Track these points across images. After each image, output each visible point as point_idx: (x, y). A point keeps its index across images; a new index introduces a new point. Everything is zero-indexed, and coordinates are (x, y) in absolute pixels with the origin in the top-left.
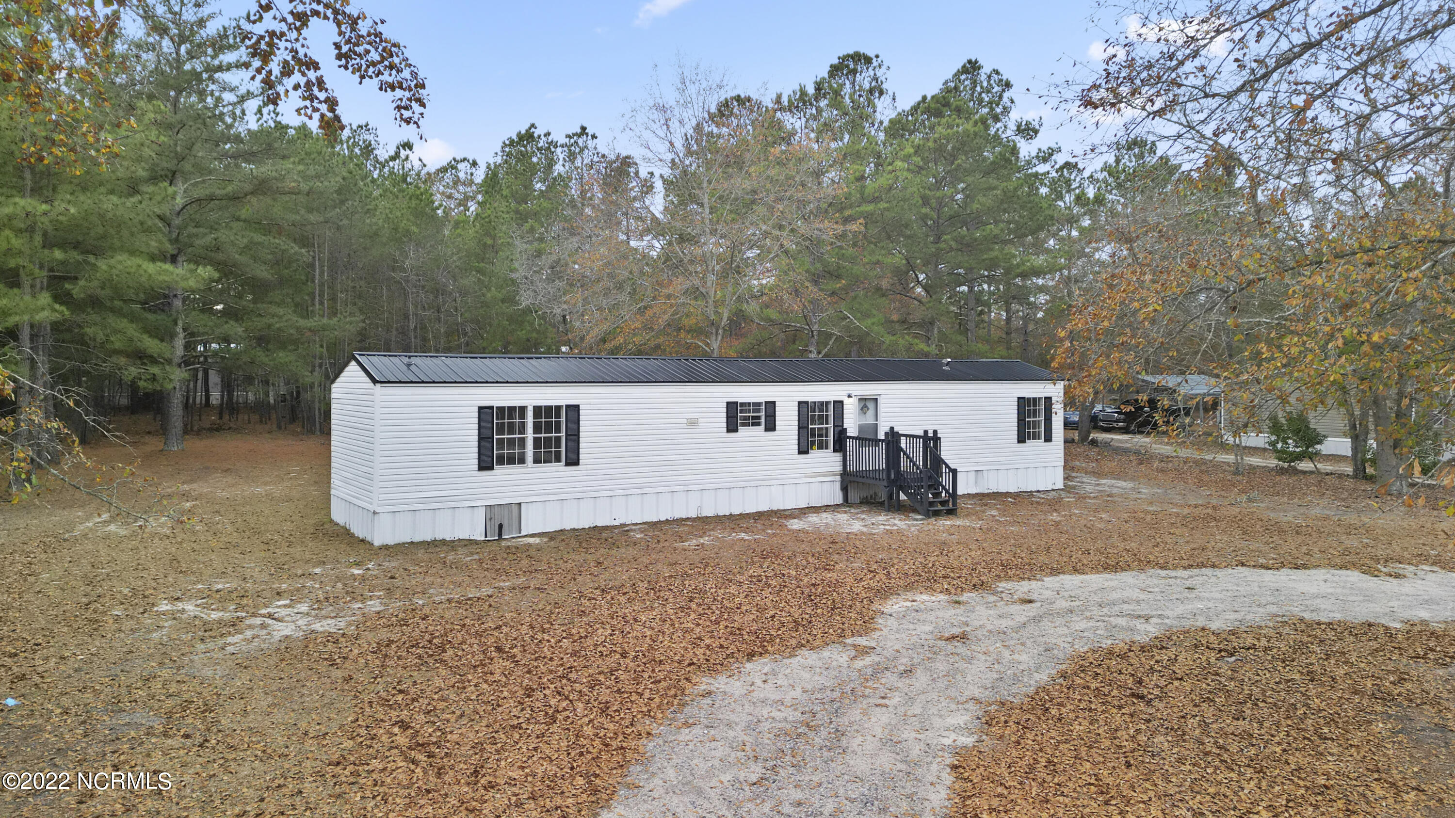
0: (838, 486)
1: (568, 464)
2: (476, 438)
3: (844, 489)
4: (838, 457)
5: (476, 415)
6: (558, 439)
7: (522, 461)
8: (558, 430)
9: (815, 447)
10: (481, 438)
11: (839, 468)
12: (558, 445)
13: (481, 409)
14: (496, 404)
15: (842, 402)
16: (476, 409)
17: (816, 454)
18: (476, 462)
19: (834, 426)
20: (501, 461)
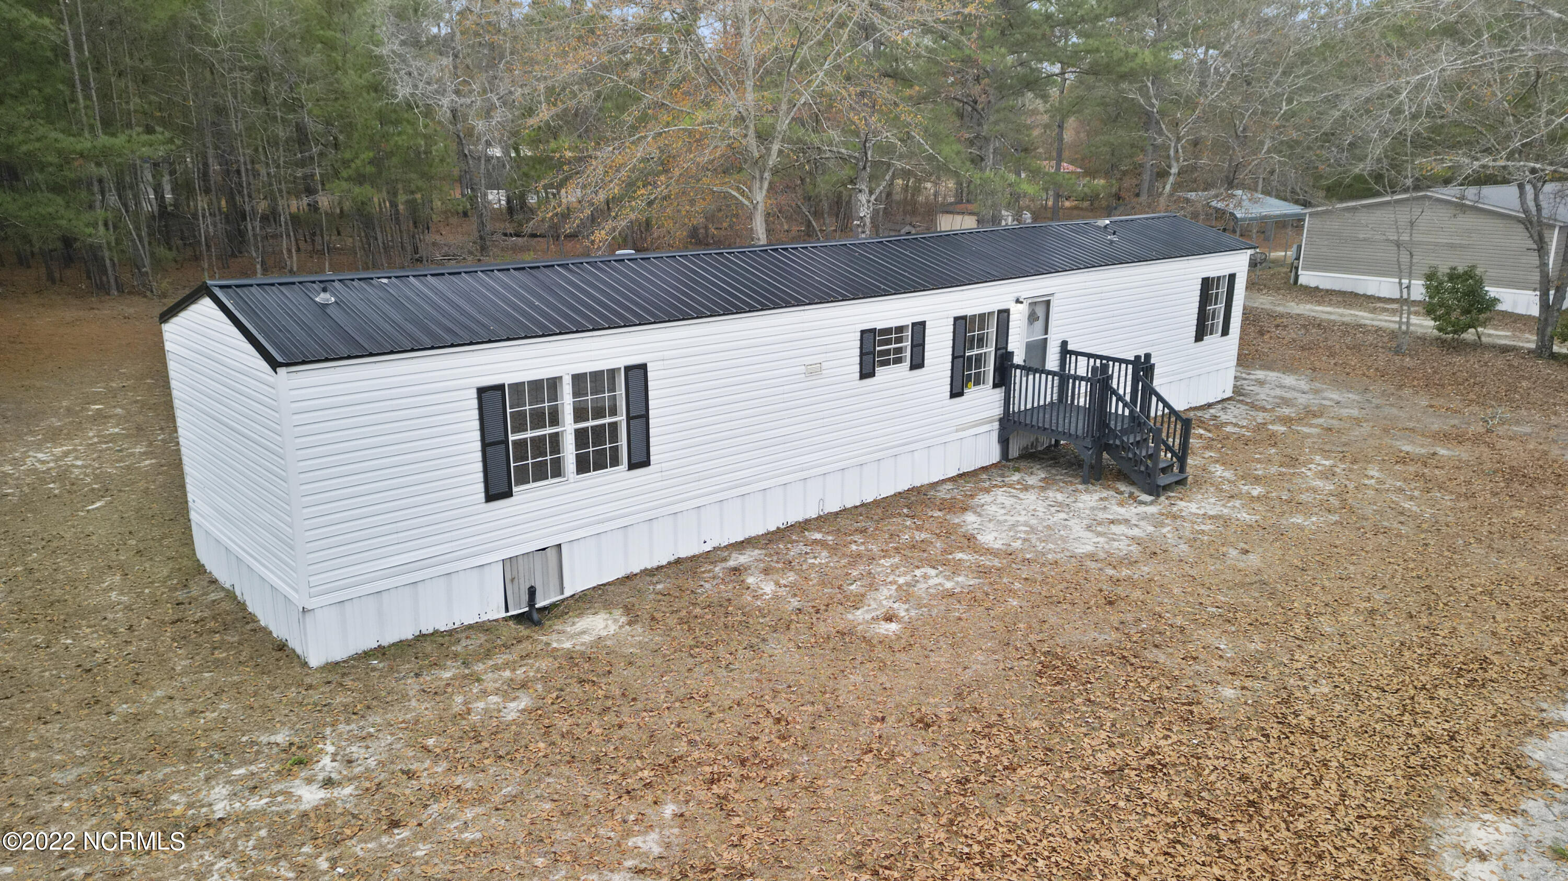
0: (995, 436)
1: (632, 466)
2: (478, 445)
3: (1004, 441)
4: (999, 393)
5: (475, 403)
6: (614, 427)
7: (558, 471)
8: (613, 412)
9: (971, 384)
10: (485, 445)
11: (998, 411)
12: (614, 437)
13: (481, 391)
14: (508, 379)
15: (1007, 311)
16: (474, 394)
17: (973, 393)
18: (481, 487)
19: (997, 349)
20: (522, 480)
